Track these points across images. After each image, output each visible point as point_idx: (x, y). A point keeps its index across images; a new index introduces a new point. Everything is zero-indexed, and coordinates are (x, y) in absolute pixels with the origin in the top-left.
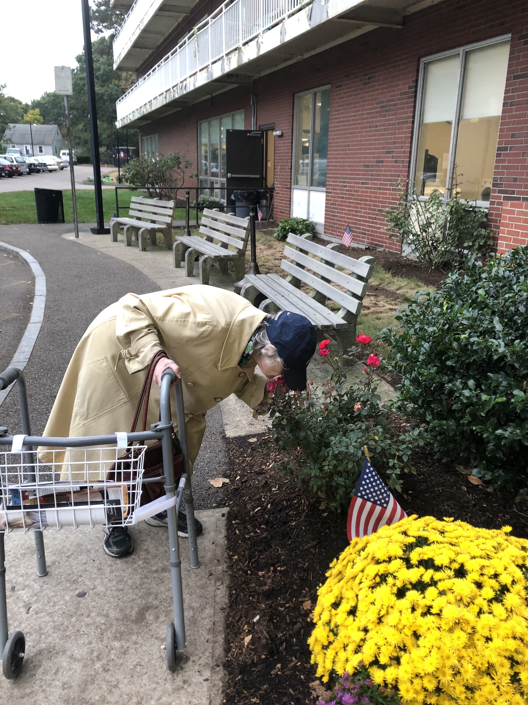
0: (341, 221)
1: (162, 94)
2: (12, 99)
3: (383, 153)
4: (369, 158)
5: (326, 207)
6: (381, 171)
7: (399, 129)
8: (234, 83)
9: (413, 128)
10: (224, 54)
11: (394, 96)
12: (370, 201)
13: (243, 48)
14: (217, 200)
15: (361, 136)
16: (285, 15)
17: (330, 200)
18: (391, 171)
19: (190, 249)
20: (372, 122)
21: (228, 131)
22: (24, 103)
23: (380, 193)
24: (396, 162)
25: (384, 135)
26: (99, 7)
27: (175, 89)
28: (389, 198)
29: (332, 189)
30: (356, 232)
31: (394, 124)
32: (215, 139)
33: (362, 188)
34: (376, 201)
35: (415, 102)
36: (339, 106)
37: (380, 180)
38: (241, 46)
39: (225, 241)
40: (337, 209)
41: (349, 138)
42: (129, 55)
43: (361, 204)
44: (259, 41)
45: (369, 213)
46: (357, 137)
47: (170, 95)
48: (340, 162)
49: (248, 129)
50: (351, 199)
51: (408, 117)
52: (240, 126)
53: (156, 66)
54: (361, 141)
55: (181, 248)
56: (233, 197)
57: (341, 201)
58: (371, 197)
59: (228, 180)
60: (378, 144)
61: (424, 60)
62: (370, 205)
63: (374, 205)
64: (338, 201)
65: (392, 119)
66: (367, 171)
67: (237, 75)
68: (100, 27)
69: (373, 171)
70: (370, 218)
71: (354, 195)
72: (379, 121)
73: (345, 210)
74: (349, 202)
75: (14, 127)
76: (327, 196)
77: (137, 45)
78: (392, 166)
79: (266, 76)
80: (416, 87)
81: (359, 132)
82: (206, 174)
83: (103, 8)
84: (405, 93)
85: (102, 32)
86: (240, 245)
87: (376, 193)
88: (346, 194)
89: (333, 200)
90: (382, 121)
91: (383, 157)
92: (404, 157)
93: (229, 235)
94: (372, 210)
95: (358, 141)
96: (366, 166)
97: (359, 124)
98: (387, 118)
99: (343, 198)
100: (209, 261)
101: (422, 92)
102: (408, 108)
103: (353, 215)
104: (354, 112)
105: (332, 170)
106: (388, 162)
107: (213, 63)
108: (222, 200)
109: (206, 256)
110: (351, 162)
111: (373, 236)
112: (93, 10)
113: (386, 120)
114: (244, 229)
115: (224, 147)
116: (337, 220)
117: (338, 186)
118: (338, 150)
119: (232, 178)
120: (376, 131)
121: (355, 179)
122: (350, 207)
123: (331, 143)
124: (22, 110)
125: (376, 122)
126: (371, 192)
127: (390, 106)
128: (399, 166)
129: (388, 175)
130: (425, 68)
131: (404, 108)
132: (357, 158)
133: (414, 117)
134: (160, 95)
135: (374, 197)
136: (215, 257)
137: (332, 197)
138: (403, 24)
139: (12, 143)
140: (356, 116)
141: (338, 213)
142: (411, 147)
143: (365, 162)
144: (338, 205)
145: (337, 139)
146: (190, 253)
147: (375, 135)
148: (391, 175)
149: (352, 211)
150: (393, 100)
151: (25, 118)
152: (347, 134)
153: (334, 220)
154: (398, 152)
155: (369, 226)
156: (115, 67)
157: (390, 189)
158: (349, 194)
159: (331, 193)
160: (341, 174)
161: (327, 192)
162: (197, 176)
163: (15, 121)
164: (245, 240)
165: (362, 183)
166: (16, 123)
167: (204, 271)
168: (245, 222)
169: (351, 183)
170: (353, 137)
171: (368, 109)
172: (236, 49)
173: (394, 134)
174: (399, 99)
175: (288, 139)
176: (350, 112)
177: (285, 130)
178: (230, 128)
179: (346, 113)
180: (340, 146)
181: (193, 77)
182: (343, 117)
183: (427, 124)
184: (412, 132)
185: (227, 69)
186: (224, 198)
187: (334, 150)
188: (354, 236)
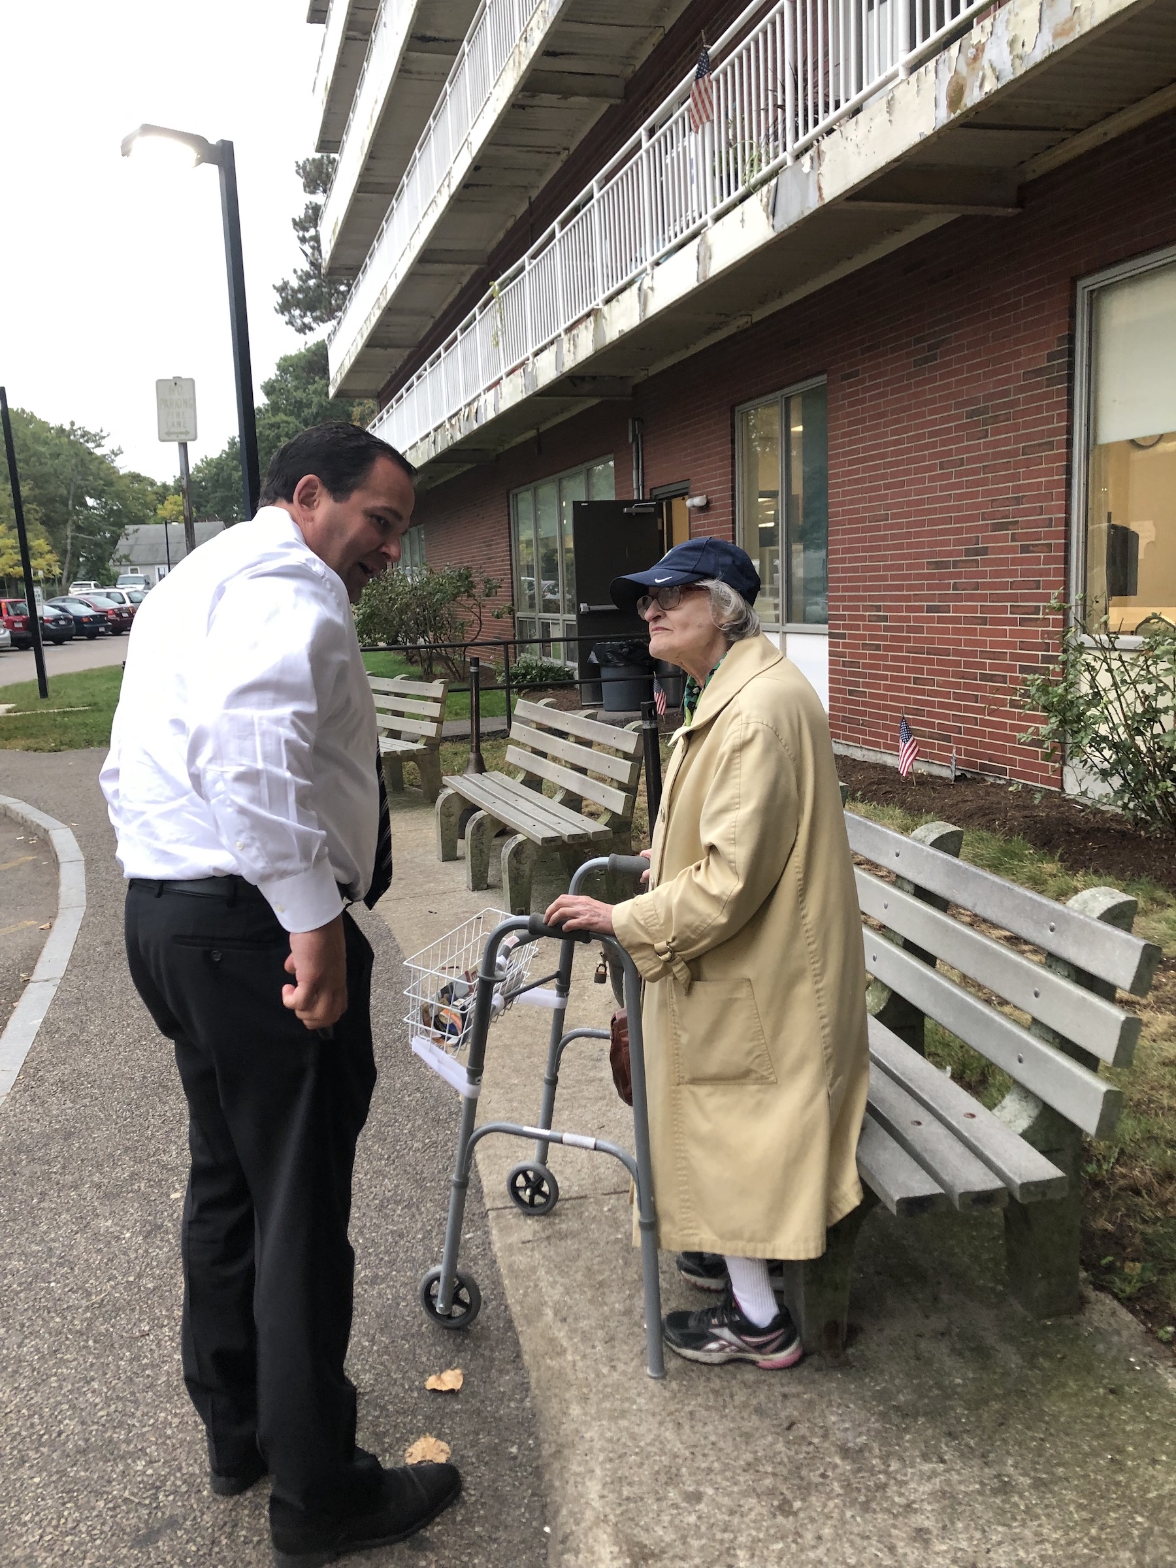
0: (878, 707)
1: (427, 436)
2: (136, 478)
3: (984, 528)
4: (946, 543)
5: (831, 671)
6: (983, 574)
7: (1027, 463)
8: (590, 395)
9: (1069, 458)
10: (561, 330)
11: (1006, 381)
12: (957, 653)
13: (605, 309)
14: (558, 663)
15: (919, 492)
16: (708, 218)
17: (843, 655)
18: (1012, 573)
19: (478, 815)
20: (949, 453)
21: (576, 505)
22: (159, 484)
23: (983, 633)
24: (1025, 549)
25: (984, 482)
26: (304, 281)
27: (453, 421)
28: (1012, 645)
29: (845, 627)
30: (923, 734)
31: (1015, 453)
32: (549, 528)
33: (931, 619)
34: (973, 654)
35: (1070, 391)
36: (850, 424)
37: (983, 598)
38: (601, 306)
39: (575, 788)
40: (863, 675)
41: (885, 497)
42: (360, 364)
43: (931, 662)
44: (645, 286)
45: (957, 685)
46: (908, 494)
47: (444, 437)
48: (864, 559)
49: (625, 497)
50: (900, 649)
51: (1054, 432)
52: (605, 492)
53: (414, 377)
54: (920, 502)
55: (457, 810)
56: (593, 657)
57: (872, 657)
58: (959, 643)
59: (581, 617)
60: (969, 507)
61: (1086, 285)
62: (957, 664)
63: (967, 665)
64: (864, 656)
65: (1006, 442)
66: (941, 577)
67: (594, 378)
68: (308, 320)
69: (958, 575)
70: (958, 696)
71: (908, 639)
72: (968, 449)
73: (885, 678)
74: (894, 659)
75: (136, 531)
76: (831, 644)
77: (373, 342)
78: (1014, 561)
79: (664, 372)
80: (1071, 352)
81: (911, 482)
82: (532, 606)
83: (312, 282)
84: (1039, 372)
85: (311, 329)
86: (616, 802)
87: (973, 632)
88: (884, 638)
89: (852, 655)
90: (977, 448)
91: (986, 540)
92: (1048, 535)
93: (583, 771)
94: (963, 676)
95: (909, 504)
96: (938, 565)
97: (911, 461)
98: (989, 439)
99: (878, 647)
100: (530, 854)
101: (1089, 366)
102: (1050, 408)
103: (909, 690)
104: (894, 432)
105: (843, 580)
106: (1002, 550)
107: (536, 354)
108: (569, 664)
109: (520, 838)
110: (893, 557)
111: (974, 743)
112: (293, 289)
113: (987, 446)
114: (626, 756)
115: (570, 544)
116: (865, 704)
117: (863, 618)
118: (856, 531)
119: (590, 613)
120: (959, 474)
121: (907, 598)
122: (900, 669)
123: (836, 514)
124: (154, 497)
125: (959, 451)
126: (956, 631)
127: (996, 407)
128: (1037, 561)
129: (1004, 586)
130: (1091, 305)
131: (1039, 410)
132: (910, 546)
133: (1070, 430)
134: (422, 439)
135: (968, 643)
136: (546, 840)
137: (845, 645)
138: (1020, 203)
139: (131, 564)
140: (899, 442)
141: (866, 685)
142: (1068, 510)
143: (932, 555)
144: (865, 666)
145: (852, 502)
146: (480, 825)
147: (959, 486)
148: (1013, 585)
149: (907, 680)
150: (1005, 393)
151: (159, 511)
152: (878, 488)
153: (856, 703)
154: (1029, 525)
155: (957, 718)
156: (332, 391)
157: (1012, 622)
158: (893, 639)
159: (843, 636)
160: (866, 588)
161: (831, 635)
162: (511, 611)
163: (141, 521)
164: (629, 789)
165: (930, 609)
166: (143, 522)
167: (515, 879)
168: (628, 739)
169: (899, 609)
170: (894, 496)
171: (933, 423)
172: (588, 315)
173: (1014, 477)
174: (1022, 389)
175: (722, 515)
176: (885, 435)
177: (714, 492)
178: (582, 497)
179: (872, 438)
180: (863, 520)
181: (492, 391)
182: (865, 450)
183: (1108, 446)
184: (1069, 470)
185: (569, 363)
186: (572, 660)
187: (845, 532)
188: (919, 743)
